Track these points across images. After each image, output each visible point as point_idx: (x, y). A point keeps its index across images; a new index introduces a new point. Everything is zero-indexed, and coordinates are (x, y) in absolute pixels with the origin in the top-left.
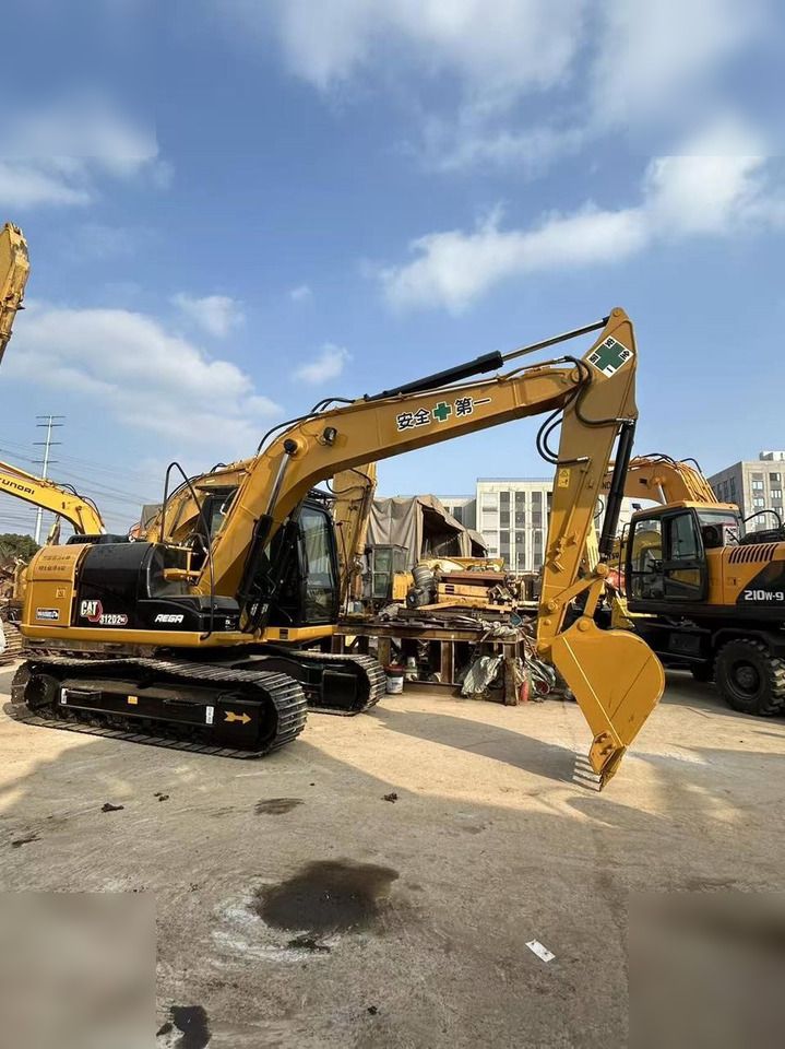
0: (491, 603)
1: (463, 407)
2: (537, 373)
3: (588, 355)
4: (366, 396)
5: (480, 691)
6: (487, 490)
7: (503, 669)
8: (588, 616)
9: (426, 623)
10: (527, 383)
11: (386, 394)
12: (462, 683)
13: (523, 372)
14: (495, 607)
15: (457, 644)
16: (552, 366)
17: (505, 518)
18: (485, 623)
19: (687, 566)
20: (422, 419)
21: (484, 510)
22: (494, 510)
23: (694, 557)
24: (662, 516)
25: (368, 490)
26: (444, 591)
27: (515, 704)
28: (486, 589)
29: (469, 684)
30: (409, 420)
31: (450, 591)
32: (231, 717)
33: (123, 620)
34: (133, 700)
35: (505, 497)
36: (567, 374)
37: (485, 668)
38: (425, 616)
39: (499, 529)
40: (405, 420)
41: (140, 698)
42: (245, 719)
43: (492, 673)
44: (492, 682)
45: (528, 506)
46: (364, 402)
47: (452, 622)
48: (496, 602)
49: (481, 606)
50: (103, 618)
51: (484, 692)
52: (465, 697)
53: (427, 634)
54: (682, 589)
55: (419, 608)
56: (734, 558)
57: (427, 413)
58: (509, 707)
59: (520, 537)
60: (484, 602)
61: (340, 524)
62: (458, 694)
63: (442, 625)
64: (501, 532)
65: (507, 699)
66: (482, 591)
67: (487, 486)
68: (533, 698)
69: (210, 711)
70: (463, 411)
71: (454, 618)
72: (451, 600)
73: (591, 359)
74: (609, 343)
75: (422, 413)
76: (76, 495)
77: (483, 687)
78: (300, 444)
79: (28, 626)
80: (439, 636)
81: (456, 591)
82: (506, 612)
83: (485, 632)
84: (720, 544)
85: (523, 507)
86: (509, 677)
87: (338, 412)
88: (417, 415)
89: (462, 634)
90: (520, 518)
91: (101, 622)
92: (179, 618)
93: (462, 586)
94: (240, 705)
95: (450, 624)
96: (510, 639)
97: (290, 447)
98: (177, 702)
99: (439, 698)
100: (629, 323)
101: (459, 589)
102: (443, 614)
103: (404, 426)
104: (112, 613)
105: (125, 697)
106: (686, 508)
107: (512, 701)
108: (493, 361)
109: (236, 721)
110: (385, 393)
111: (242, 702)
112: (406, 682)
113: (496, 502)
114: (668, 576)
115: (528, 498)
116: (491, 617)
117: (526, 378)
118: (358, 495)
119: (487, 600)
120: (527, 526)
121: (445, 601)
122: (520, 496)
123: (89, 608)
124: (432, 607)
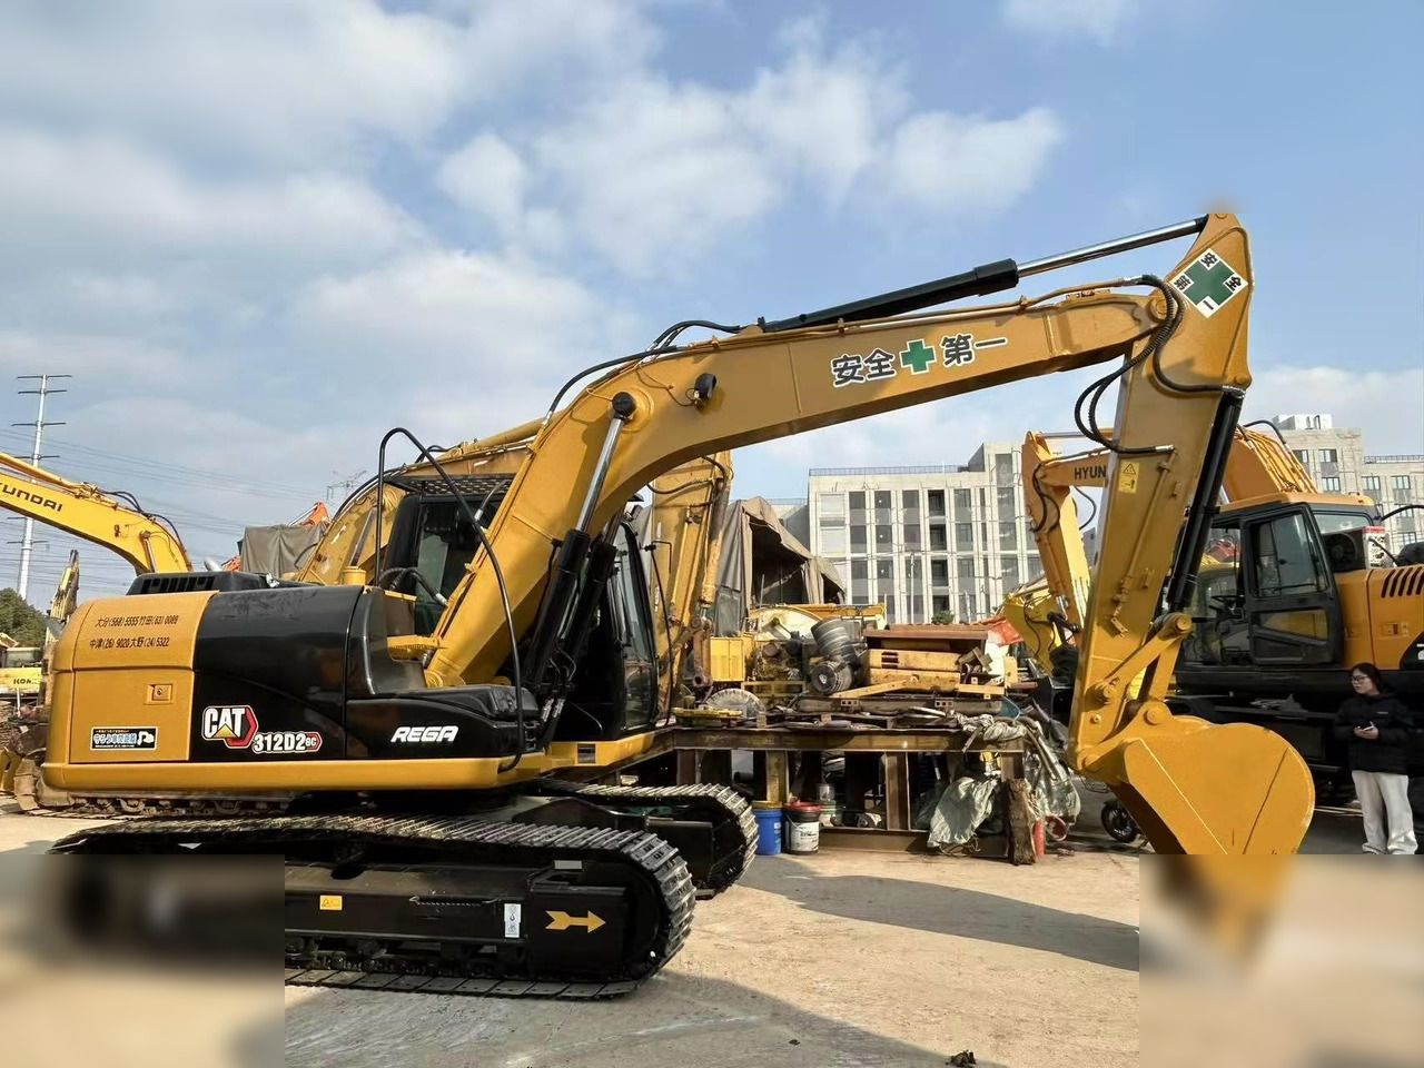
0: (966, 680)
1: (957, 349)
2: (1088, 299)
3: (1173, 275)
4: (761, 321)
5: (964, 841)
6: (828, 489)
7: (1005, 798)
8: (1156, 700)
9: (855, 721)
10: (1072, 316)
11: (803, 321)
12: (928, 828)
13: (1063, 298)
14: (974, 688)
15: (912, 756)
16: (1114, 291)
17: (858, 536)
18: (962, 719)
19: (1302, 605)
20: (880, 367)
21: (824, 523)
22: (842, 523)
23: (1313, 589)
24: (1244, 520)
25: (718, 488)
26: (880, 664)
27: (1031, 862)
28: (954, 657)
29: (940, 829)
30: (855, 368)
31: (890, 663)
32: (560, 921)
33: (310, 742)
34: (331, 903)
35: (857, 500)
36: (1143, 304)
37: (969, 797)
38: (847, 710)
39: (849, 556)
40: (846, 367)
41: (347, 898)
42: (593, 922)
43: (984, 808)
44: (985, 824)
45: (897, 515)
46: (759, 333)
47: (903, 719)
48: (974, 680)
49: (947, 687)
50: (259, 742)
51: (972, 841)
52: (934, 852)
53: (856, 741)
54: (1288, 644)
55: (836, 696)
56: (1391, 587)
57: (888, 357)
58: (1021, 868)
59: (885, 568)
60: (953, 681)
61: (651, 548)
62: (921, 846)
63: (883, 724)
64: (854, 561)
65: (1017, 854)
66: (948, 660)
67: (827, 483)
68: (1052, 848)
69: (513, 915)
70: (957, 357)
71: (905, 711)
72: (895, 679)
73: (1178, 283)
74: (1209, 260)
75: (879, 356)
76: (139, 511)
77: (970, 833)
78: (640, 404)
79: (65, 765)
80: (879, 745)
81: (902, 662)
82: (995, 698)
83: (967, 735)
84: (1359, 563)
85: (888, 518)
86: (1016, 814)
87: (714, 348)
88: (870, 360)
89: (922, 740)
90: (884, 534)
91: (258, 749)
92: (450, 733)
93: (911, 654)
94: (578, 895)
95: (898, 722)
96: (1012, 744)
97: (624, 407)
98: (435, 900)
99: (891, 858)
100: (1242, 232)
101: (907, 658)
102: (884, 706)
103: (847, 379)
104: (283, 729)
105: (314, 897)
106: (1289, 505)
107: (1027, 855)
108: (1004, 276)
109: (571, 928)
110: (803, 317)
111: (583, 889)
112: (823, 831)
113: (843, 510)
114: (1261, 627)
115: (897, 502)
116: (973, 707)
117: (1070, 307)
118: (700, 497)
119: (958, 676)
120: (895, 549)
121: (884, 680)
122: (883, 499)
123: (225, 721)
124: (862, 692)
